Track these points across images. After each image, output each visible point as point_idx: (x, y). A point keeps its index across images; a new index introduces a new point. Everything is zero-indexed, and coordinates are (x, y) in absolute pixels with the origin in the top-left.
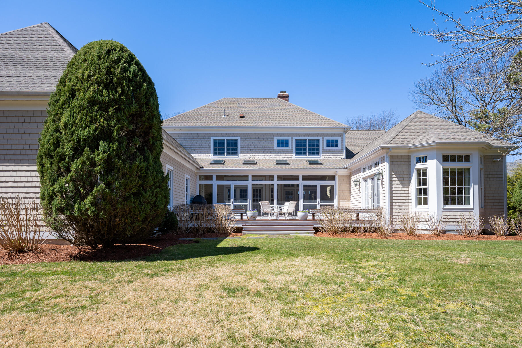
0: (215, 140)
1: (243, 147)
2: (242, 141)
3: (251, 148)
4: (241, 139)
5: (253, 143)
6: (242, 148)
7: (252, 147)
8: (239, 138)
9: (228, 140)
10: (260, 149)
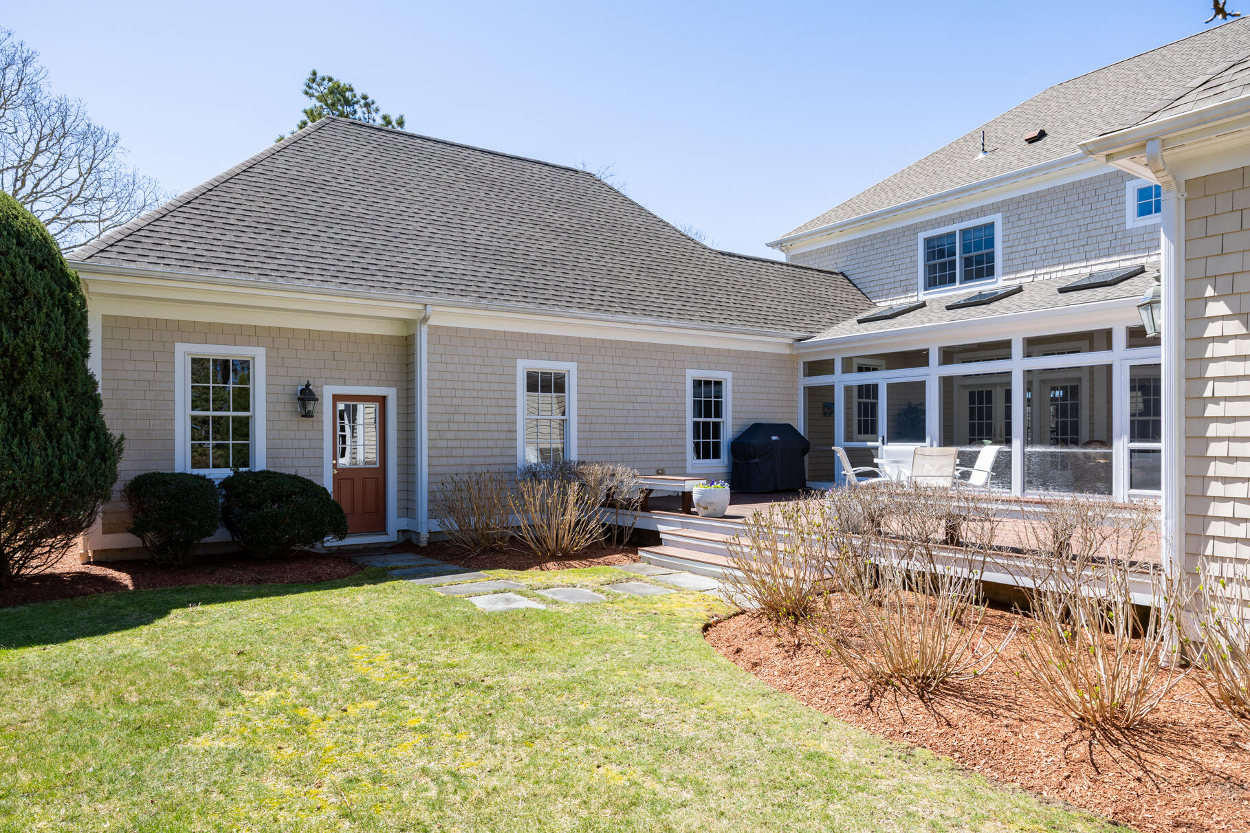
0: (928, 241)
1: (1010, 244)
2: (1010, 225)
3: (1039, 244)
4: (1006, 220)
5: (1046, 224)
6: (1009, 250)
7: (1042, 237)
8: (997, 219)
9: (964, 232)
10: (1072, 238)
